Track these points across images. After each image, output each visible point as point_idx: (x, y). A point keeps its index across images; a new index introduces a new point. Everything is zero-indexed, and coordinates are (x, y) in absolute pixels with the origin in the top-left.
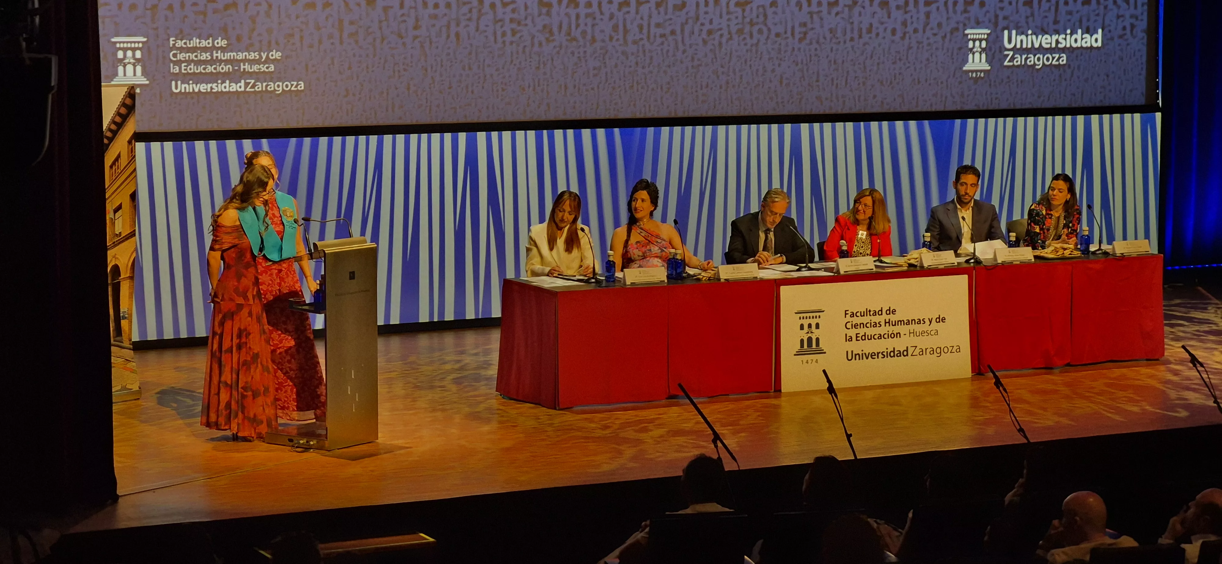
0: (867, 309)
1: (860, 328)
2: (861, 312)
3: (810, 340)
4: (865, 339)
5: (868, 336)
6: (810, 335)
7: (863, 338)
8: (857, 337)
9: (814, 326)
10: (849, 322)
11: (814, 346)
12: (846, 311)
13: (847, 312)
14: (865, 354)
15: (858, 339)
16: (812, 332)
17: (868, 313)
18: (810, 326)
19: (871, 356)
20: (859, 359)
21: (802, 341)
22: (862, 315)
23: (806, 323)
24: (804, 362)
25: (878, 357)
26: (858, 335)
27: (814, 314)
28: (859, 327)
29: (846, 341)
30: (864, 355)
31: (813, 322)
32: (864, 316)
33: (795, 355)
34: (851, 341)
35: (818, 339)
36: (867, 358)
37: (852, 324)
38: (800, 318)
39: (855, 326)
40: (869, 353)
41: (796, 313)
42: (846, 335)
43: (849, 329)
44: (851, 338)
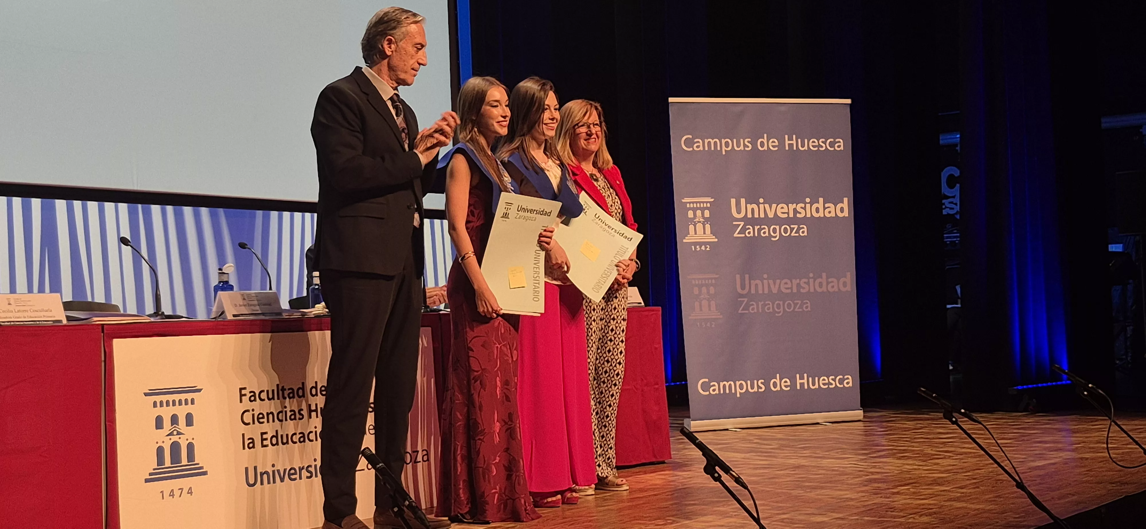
0: (278, 385)
1: (268, 422)
2: (268, 391)
3: (175, 447)
4: (277, 444)
5: (282, 436)
6: (175, 438)
7: (274, 441)
8: (263, 440)
9: (182, 421)
10: (248, 411)
11: (184, 461)
12: (241, 389)
13: (243, 392)
14: (278, 471)
15: (265, 443)
16: (179, 433)
17: (281, 392)
18: (174, 419)
19: (290, 475)
20: (269, 483)
21: (160, 451)
22: (271, 396)
23: (166, 413)
24: (166, 494)
25: (300, 478)
26: (265, 436)
27: (183, 397)
28: (265, 420)
29: (244, 448)
30: (276, 472)
31: (181, 412)
32: (273, 398)
33: (147, 481)
34: (253, 447)
35: (190, 447)
36: (282, 480)
37: (253, 415)
38: (155, 405)
39: (258, 418)
40: (285, 470)
41: (146, 394)
42: (243, 435)
43: (248, 424)
44: (253, 442)
